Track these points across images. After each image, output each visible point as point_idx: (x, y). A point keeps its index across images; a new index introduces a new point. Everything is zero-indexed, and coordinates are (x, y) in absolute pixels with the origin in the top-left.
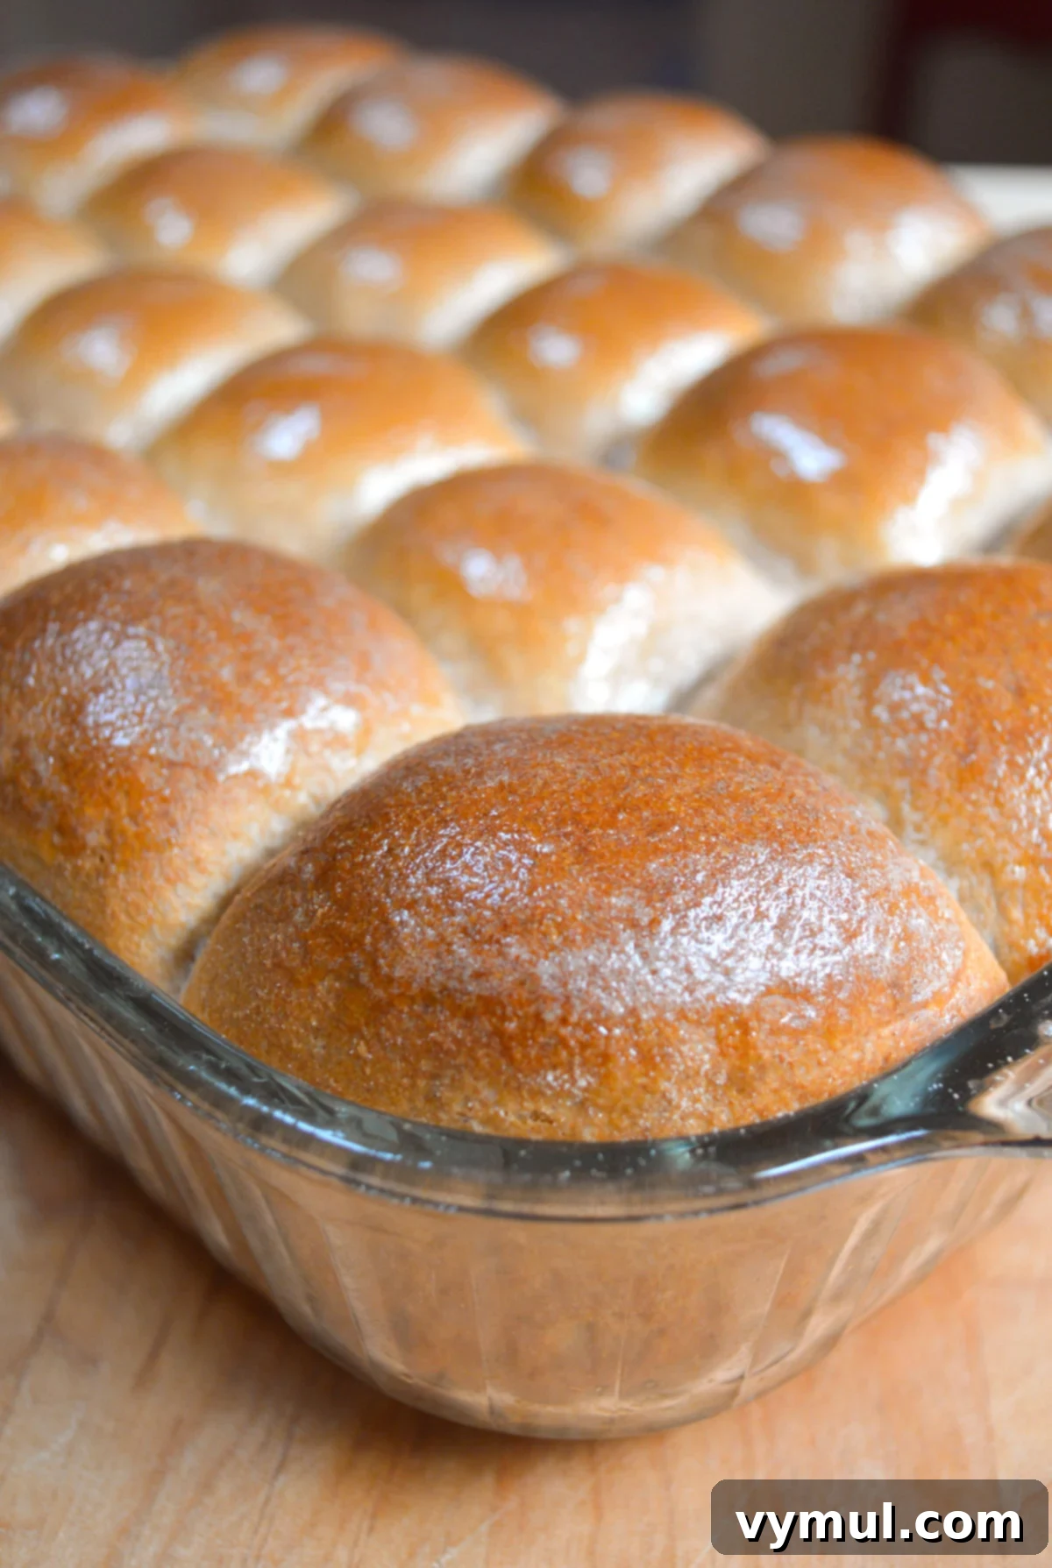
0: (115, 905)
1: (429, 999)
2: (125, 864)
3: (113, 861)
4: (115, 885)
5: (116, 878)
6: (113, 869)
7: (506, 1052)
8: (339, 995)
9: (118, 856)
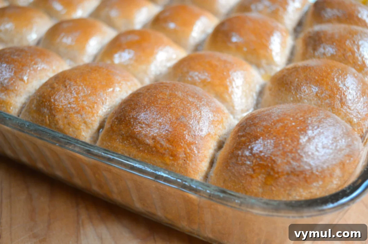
0: (190, 170)
1: (288, 174)
2: (191, 160)
3: (188, 160)
4: (189, 165)
5: (189, 164)
6: (188, 162)
7: (306, 181)
8: (265, 178)
9: (189, 159)
